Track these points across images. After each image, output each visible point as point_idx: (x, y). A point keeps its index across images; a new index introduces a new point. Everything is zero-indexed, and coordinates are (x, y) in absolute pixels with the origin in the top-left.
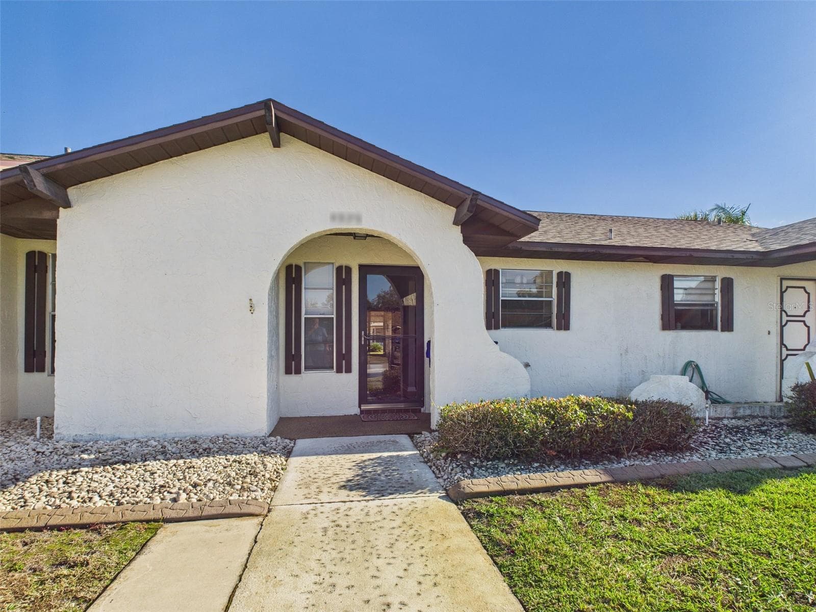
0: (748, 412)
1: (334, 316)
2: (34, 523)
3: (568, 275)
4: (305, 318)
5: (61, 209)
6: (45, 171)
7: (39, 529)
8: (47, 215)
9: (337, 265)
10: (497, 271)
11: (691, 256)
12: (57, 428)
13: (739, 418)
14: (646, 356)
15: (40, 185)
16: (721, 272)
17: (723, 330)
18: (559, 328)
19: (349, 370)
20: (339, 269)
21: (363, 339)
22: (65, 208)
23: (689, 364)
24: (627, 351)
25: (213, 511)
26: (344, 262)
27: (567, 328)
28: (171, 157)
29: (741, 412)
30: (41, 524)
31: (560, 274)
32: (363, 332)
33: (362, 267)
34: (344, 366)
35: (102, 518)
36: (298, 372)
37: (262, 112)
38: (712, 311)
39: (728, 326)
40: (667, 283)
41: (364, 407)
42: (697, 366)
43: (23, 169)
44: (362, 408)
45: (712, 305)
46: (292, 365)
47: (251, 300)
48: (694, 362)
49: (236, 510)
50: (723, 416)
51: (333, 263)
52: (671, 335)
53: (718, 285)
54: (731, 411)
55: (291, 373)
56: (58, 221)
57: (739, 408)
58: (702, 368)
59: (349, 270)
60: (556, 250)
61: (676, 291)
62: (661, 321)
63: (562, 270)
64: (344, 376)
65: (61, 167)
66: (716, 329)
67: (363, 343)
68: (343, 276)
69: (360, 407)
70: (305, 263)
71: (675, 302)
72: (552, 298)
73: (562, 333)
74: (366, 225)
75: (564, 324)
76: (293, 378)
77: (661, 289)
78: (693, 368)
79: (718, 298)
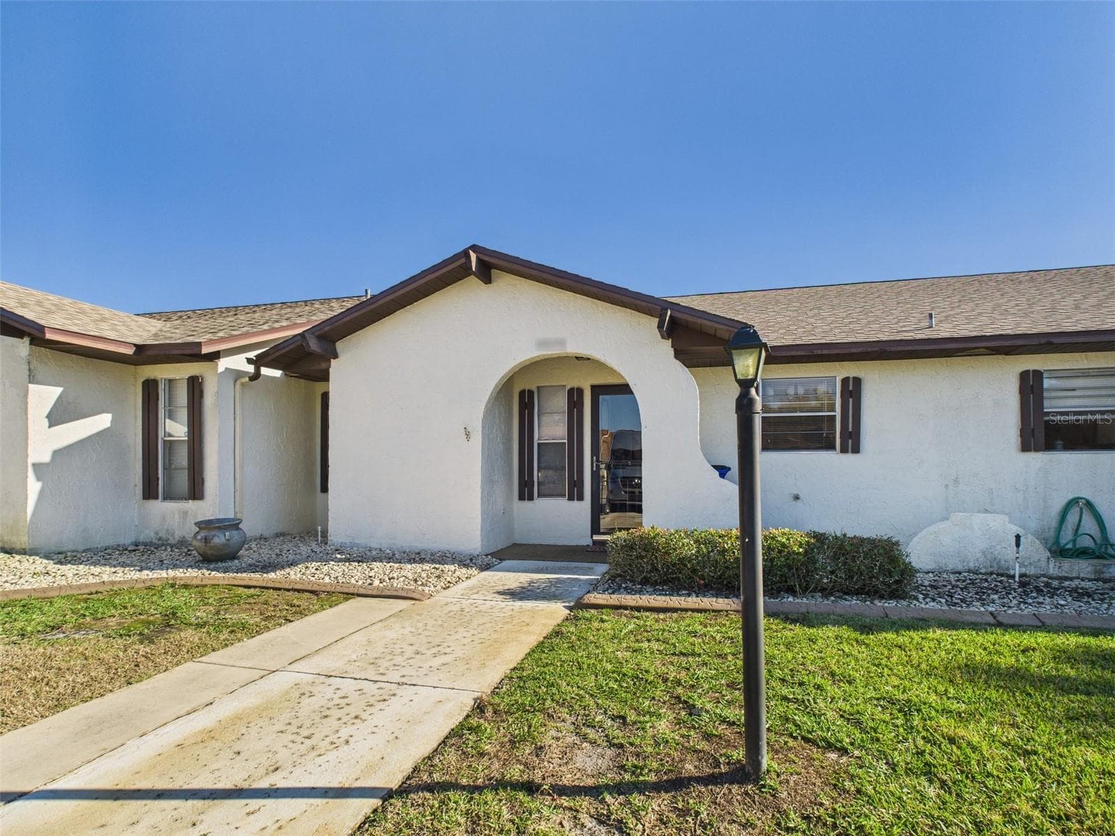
1: (566, 441)
2: (287, 587)
3: (858, 381)
4: (538, 444)
5: (332, 360)
6: (317, 333)
7: (288, 590)
8: (323, 366)
9: (568, 387)
11: (1050, 343)
12: (330, 536)
14: (992, 489)
15: (314, 345)
18: (844, 450)
19: (581, 498)
20: (571, 391)
21: (595, 464)
22: (334, 359)
23: (1074, 502)
24: (956, 481)
25: (389, 593)
26: (574, 383)
27: (856, 450)
28: (405, 306)
30: (291, 587)
31: (845, 381)
32: (595, 458)
33: (594, 388)
34: (575, 493)
35: (323, 589)
36: (531, 498)
37: (463, 260)
40: (1031, 386)
41: (596, 538)
42: (1089, 504)
43: (302, 335)
44: (594, 538)
46: (526, 492)
47: (465, 428)
48: (1081, 498)
49: (404, 594)
50: (1074, 575)
51: (565, 386)
52: (1038, 460)
54: (1089, 569)
55: (524, 500)
56: (330, 369)
58: (1096, 505)
59: (580, 391)
60: (819, 352)
61: (1045, 394)
62: (1019, 439)
63: (847, 375)
64: (576, 503)
65: (327, 329)
67: (595, 469)
68: (575, 397)
69: (592, 537)
70: (538, 388)
71: (1045, 410)
72: (835, 411)
73: (850, 458)
74: (572, 349)
75: (852, 442)
76: (527, 504)
77: (1020, 393)
78: (1081, 509)
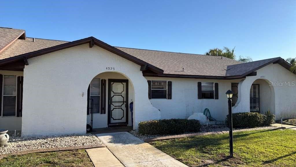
0: (219, 123)
1: (100, 95)
3: (171, 82)
4: (91, 96)
5: (25, 65)
10: (150, 81)
12: (22, 133)
13: (217, 125)
14: (194, 107)
16: (215, 81)
17: (216, 99)
18: (168, 99)
19: (105, 113)
20: (102, 80)
21: (109, 103)
22: (27, 65)
23: (206, 109)
24: (188, 105)
26: (103, 78)
27: (171, 98)
29: (217, 123)
31: (169, 82)
32: (109, 101)
33: (109, 80)
34: (103, 112)
36: (88, 114)
38: (213, 93)
39: (217, 98)
40: (199, 85)
41: (109, 125)
42: (208, 110)
45: (213, 91)
47: (83, 93)
51: (100, 78)
52: (201, 100)
53: (214, 85)
54: (215, 123)
57: (217, 122)
58: (209, 110)
59: (105, 81)
61: (202, 87)
62: (198, 96)
64: (103, 115)
66: (214, 98)
68: (103, 83)
69: (108, 125)
71: (202, 90)
72: (166, 89)
75: (170, 97)
77: (198, 87)
79: (214, 89)
